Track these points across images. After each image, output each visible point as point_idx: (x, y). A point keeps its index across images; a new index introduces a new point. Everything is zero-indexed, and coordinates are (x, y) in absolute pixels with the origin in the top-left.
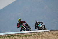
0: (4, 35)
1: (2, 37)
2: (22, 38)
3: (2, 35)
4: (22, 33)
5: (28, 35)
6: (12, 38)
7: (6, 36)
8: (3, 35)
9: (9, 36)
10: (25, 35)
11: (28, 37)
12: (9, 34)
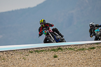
0: (46, 47)
1: (42, 51)
2: (76, 53)
3: (41, 48)
4: (78, 45)
5: (87, 48)
6: (60, 52)
7: (49, 50)
8: (44, 48)
9: (54, 50)
10: (81, 47)
11: (87, 51)
12: (55, 47)
